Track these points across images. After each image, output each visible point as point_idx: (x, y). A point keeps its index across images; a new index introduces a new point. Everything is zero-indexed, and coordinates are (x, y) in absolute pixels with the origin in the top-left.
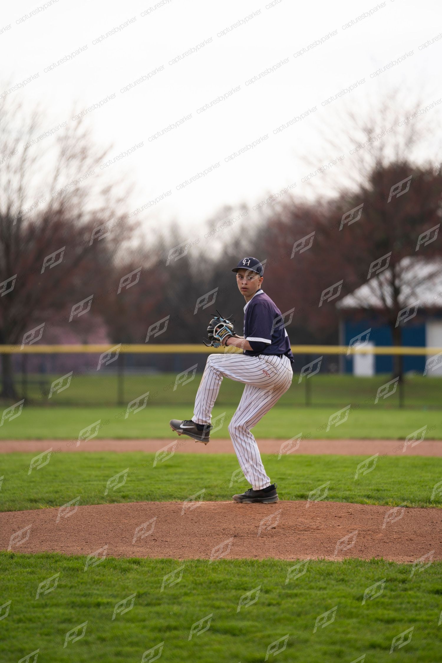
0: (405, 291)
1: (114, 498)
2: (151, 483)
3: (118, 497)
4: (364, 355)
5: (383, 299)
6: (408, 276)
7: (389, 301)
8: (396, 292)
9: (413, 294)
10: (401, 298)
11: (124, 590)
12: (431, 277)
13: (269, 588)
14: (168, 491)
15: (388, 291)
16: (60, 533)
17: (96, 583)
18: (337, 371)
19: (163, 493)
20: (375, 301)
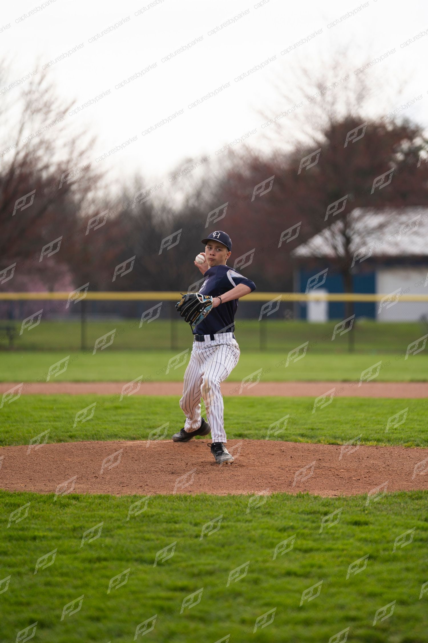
0: (356, 240)
1: (61, 438)
2: (98, 424)
3: (65, 436)
4: (318, 301)
5: (335, 248)
6: (359, 226)
7: (341, 250)
8: (348, 241)
9: (364, 244)
10: (353, 247)
11: (61, 524)
12: (381, 227)
13: (198, 521)
14: (113, 431)
15: (339, 240)
16: (6, 471)
17: (35, 517)
18: (292, 317)
19: (108, 433)
20: (327, 250)
